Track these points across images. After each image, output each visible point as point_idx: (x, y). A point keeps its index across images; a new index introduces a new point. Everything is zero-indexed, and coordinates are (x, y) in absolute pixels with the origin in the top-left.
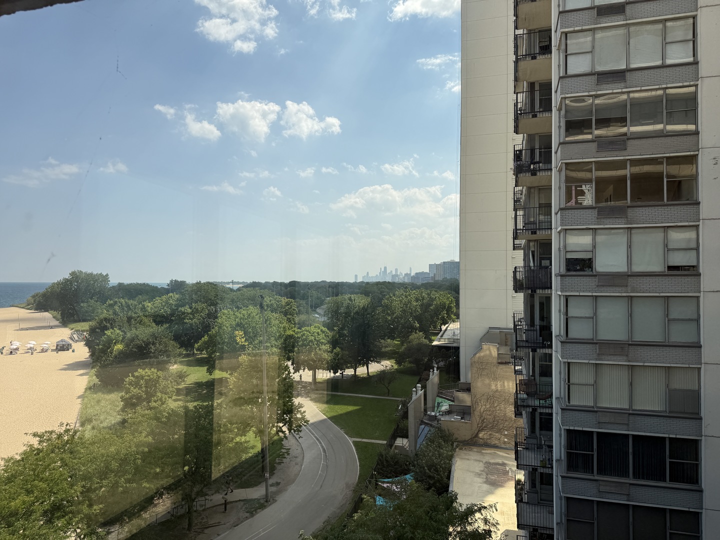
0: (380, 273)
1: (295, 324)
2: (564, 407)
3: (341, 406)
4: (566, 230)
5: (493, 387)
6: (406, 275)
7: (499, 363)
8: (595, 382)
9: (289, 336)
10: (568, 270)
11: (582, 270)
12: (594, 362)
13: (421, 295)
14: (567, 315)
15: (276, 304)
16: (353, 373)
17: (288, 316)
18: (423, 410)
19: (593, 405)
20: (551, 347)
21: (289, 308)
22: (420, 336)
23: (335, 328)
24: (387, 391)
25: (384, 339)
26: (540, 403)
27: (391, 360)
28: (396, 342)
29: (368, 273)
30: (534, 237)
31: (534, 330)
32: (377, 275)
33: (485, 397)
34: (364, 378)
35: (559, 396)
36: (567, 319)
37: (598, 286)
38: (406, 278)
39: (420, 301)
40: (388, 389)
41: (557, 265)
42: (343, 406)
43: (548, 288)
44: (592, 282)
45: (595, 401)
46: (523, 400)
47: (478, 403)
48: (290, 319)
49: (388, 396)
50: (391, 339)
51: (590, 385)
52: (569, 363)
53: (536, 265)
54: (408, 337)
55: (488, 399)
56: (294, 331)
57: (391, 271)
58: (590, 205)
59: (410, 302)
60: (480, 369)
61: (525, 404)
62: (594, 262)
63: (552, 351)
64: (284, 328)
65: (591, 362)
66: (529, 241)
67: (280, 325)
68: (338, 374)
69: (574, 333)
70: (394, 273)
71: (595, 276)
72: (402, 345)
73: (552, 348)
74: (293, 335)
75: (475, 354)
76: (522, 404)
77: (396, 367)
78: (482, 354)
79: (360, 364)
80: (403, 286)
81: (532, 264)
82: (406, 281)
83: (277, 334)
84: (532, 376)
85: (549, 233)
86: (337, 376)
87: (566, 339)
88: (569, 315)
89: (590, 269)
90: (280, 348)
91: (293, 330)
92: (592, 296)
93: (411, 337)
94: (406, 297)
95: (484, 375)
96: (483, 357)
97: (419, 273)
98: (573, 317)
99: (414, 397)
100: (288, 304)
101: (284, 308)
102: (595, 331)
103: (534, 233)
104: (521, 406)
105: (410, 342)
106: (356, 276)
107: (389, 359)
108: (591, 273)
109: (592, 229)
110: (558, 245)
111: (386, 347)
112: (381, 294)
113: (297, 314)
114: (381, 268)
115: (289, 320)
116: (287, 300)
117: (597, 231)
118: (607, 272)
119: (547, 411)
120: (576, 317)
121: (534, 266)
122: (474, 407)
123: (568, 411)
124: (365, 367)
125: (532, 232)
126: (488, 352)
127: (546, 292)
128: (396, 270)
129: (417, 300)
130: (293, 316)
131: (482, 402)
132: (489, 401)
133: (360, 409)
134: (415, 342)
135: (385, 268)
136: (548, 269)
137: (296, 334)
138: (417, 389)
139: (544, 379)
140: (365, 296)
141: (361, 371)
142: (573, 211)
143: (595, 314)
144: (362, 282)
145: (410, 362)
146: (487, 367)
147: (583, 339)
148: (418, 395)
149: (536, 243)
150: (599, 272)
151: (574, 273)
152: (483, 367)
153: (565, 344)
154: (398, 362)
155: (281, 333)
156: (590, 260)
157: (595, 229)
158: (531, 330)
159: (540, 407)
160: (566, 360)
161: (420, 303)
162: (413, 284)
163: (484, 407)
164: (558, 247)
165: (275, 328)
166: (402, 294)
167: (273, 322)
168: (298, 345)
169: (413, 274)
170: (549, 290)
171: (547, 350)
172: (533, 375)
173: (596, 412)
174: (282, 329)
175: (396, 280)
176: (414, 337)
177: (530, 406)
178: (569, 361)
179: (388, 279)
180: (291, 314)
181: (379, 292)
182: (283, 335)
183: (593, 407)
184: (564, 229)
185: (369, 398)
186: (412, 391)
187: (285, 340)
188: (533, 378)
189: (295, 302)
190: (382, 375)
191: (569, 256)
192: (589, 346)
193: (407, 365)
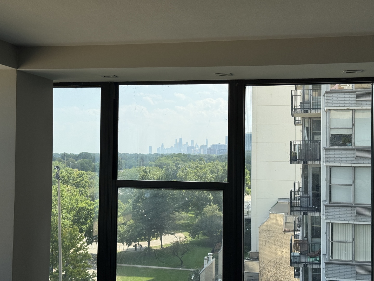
0: (175, 145)
1: (87, 196)
2: (328, 262)
3: (134, 277)
4: (330, 110)
5: (279, 254)
6: (202, 146)
7: (285, 231)
8: (354, 239)
9: (82, 208)
10: (332, 144)
11: (344, 144)
12: (352, 222)
13: (216, 167)
14: (330, 183)
15: (68, 176)
16: (147, 246)
17: (80, 188)
18: (214, 277)
19: (352, 260)
20: (319, 210)
21: (81, 180)
22: (214, 208)
23: (129, 200)
24: (180, 262)
25: (178, 211)
26: (310, 260)
27: (184, 233)
28: (191, 215)
29: (163, 145)
30: (306, 115)
31: (307, 197)
32: (172, 147)
33: (272, 263)
34: (157, 251)
35: (325, 253)
36: (330, 186)
37: (356, 158)
38: (202, 150)
39: (215, 173)
40: (181, 260)
41: (324, 140)
42: (137, 277)
43: (317, 160)
44: (352, 154)
45: (354, 256)
46: (296, 257)
47: (265, 269)
48: (81, 191)
49: (181, 267)
50: (185, 212)
51: (349, 242)
52: (332, 224)
53: (309, 139)
54: (203, 209)
55: (274, 265)
56: (87, 203)
57: (187, 143)
58: (351, 90)
59: (205, 174)
60: (268, 237)
61: (297, 261)
62: (353, 138)
63: (320, 214)
64: (77, 200)
65: (350, 222)
66: (304, 118)
67: (73, 197)
68: (131, 247)
69: (336, 199)
70: (190, 145)
71: (354, 149)
72: (197, 218)
73: (320, 212)
74: (85, 207)
75: (263, 223)
76: (295, 261)
77: (189, 238)
78: (270, 223)
79: (154, 237)
80: (199, 158)
81: (306, 139)
82: (202, 153)
83: (70, 207)
84: (305, 237)
85: (319, 112)
86: (130, 249)
87: (330, 203)
88: (333, 182)
89: (350, 144)
90: (72, 221)
91: (86, 201)
92: (352, 167)
93: (205, 209)
94: (201, 169)
95: (271, 242)
96: (271, 225)
97: (216, 145)
98: (335, 185)
99: (206, 265)
100: (80, 176)
101: (75, 180)
102: (354, 196)
103: (306, 112)
104: (294, 262)
105: (204, 214)
106: (150, 148)
107: (183, 231)
108: (350, 147)
109: (352, 110)
110: (326, 123)
111: (180, 219)
112: (176, 166)
113: (89, 187)
114: (176, 140)
115: (81, 193)
116: (78, 172)
117: (356, 111)
118: (364, 147)
119: (317, 266)
120: (338, 185)
121: (308, 141)
122: (262, 273)
123: (331, 265)
124: (159, 239)
125: (304, 111)
126: (274, 221)
127: (316, 163)
128: (192, 141)
129: (212, 172)
130: (84, 188)
131: (269, 269)
132: (275, 267)
133: (153, 279)
134: (209, 214)
135: (181, 140)
136: (318, 143)
137: (89, 206)
138: (208, 257)
139: (315, 240)
140: (160, 168)
141: (155, 244)
142: (336, 94)
143: (354, 182)
144: (157, 154)
145: (204, 234)
146: (274, 235)
147: (344, 203)
148: (210, 263)
149: (310, 120)
150: (358, 147)
151: (336, 147)
152: (271, 235)
153: (329, 207)
154: (193, 234)
155: (73, 206)
156: (351, 136)
157: (354, 109)
158: (305, 197)
159: (310, 263)
160: (329, 221)
161: (214, 175)
162: (208, 156)
163: (271, 272)
164: (326, 124)
165: (67, 200)
166: (197, 167)
167: (65, 194)
168: (91, 217)
169: (209, 146)
170: (319, 161)
171: (316, 213)
172: (307, 237)
173: (354, 265)
174: (74, 201)
175: (192, 153)
176: (209, 209)
177: (301, 263)
178: (332, 222)
179: (184, 151)
180: (82, 187)
181: (174, 164)
182: (75, 208)
183: (352, 261)
184: (328, 109)
185: (162, 270)
186: (204, 259)
187: (78, 212)
188: (306, 239)
189: (87, 174)
190: (176, 247)
191: (334, 132)
192: (349, 209)
193: (201, 237)
